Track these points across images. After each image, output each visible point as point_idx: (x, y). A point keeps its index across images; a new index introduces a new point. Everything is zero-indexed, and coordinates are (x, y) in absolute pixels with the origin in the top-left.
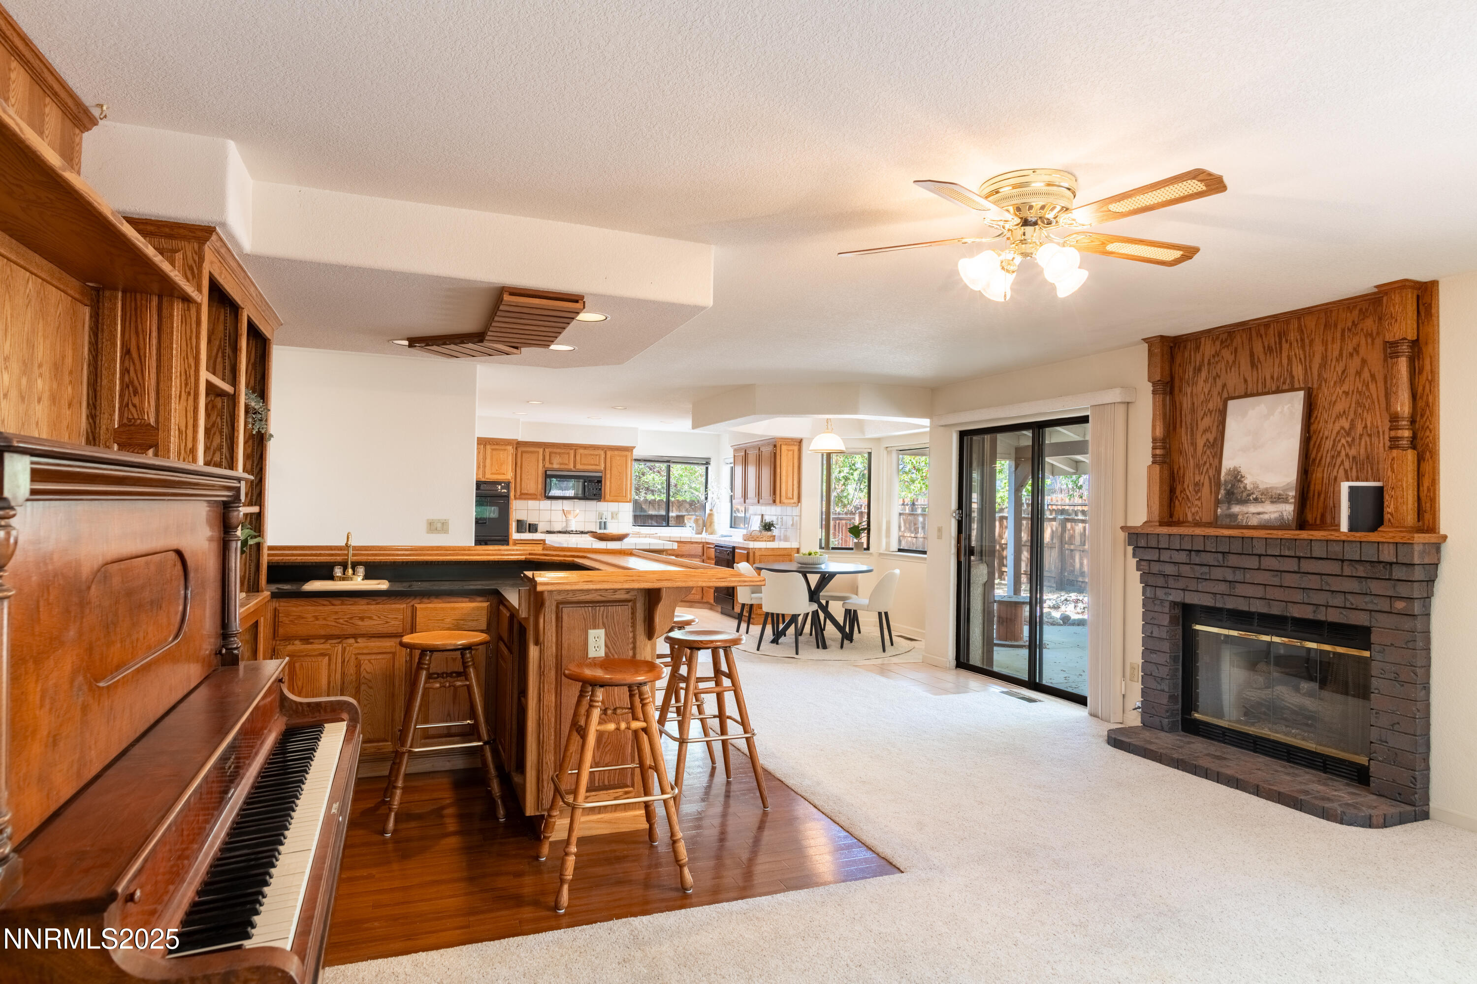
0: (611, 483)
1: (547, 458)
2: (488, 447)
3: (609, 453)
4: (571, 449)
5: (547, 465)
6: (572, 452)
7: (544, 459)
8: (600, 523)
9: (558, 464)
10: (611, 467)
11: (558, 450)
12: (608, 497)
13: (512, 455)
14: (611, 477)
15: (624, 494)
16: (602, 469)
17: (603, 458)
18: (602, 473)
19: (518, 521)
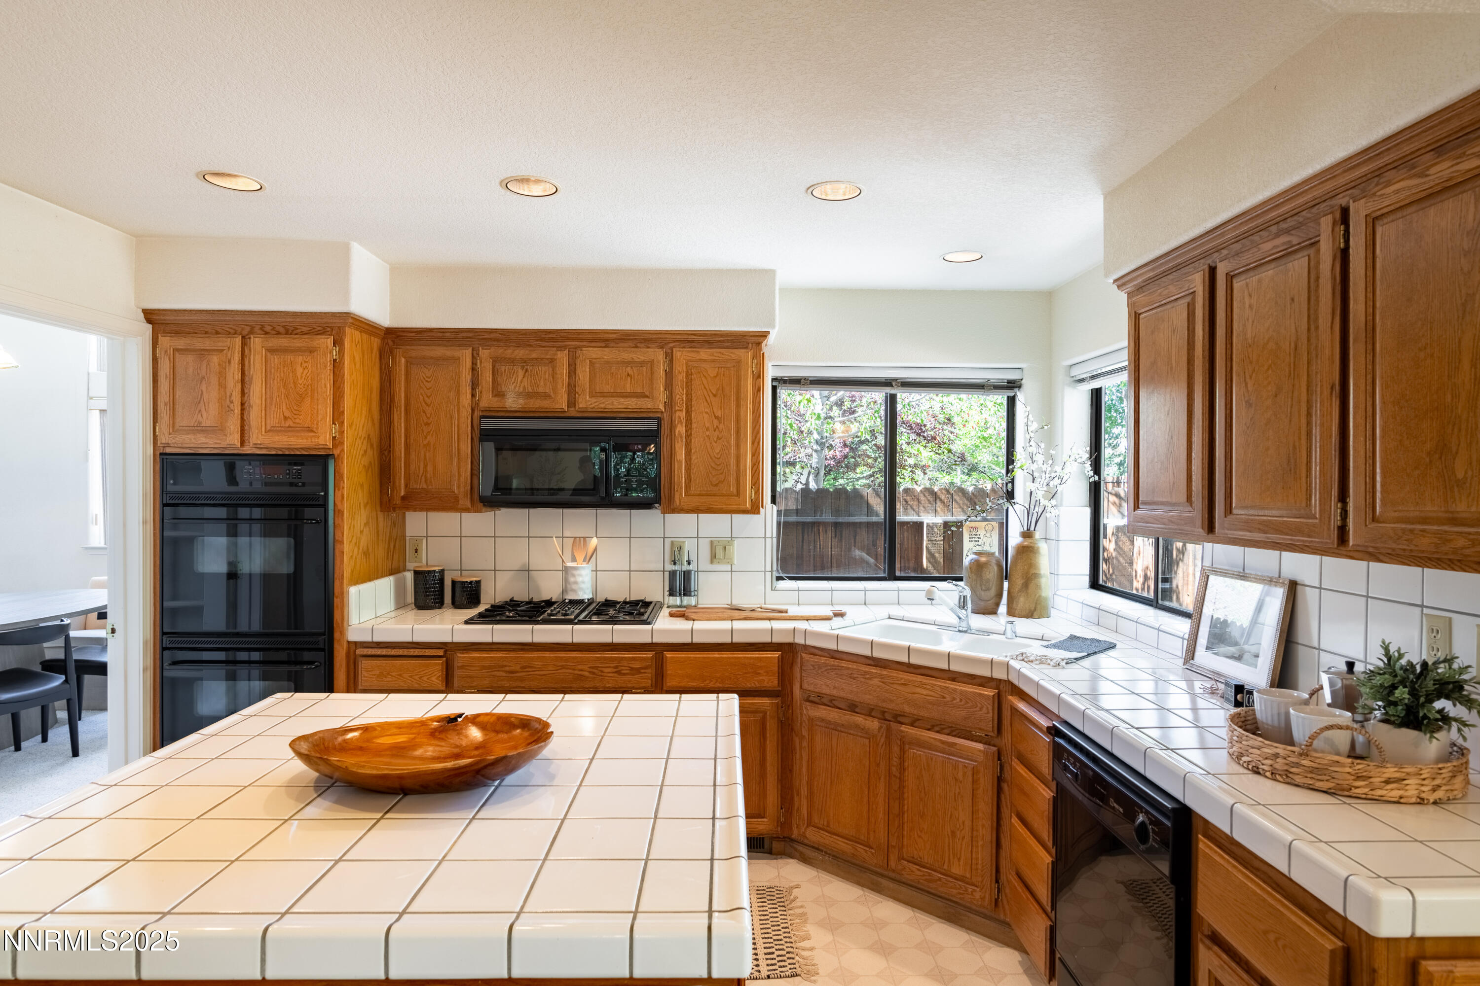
0: (689, 452)
1: (487, 378)
2: (257, 343)
3: (681, 356)
4: (561, 348)
5: (487, 400)
6: (563, 357)
7: (474, 385)
8: (673, 574)
9: (519, 394)
10: (689, 400)
11: (520, 353)
12: (680, 496)
13: (337, 365)
14: (689, 435)
15: (733, 489)
16: (661, 407)
17: (662, 373)
18: (659, 420)
19: (417, 573)
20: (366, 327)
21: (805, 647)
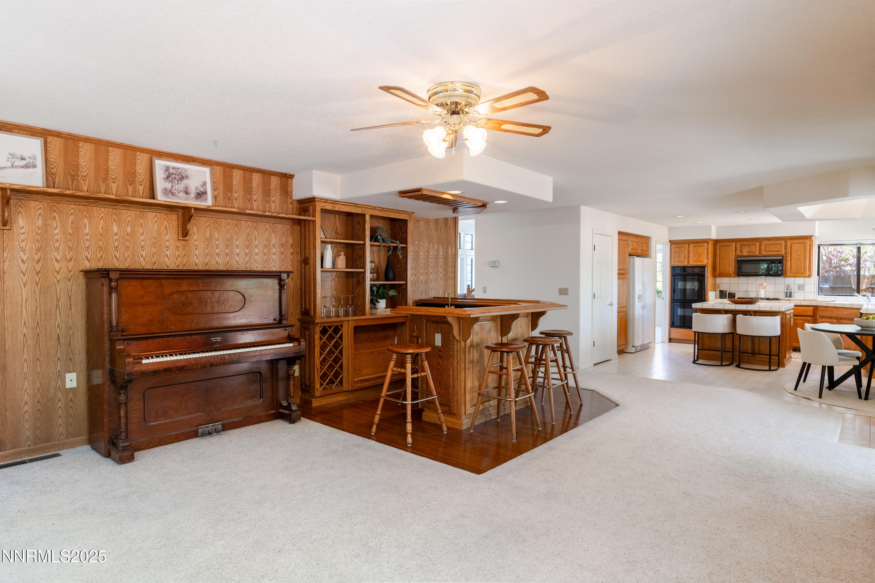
0: (791, 264)
1: (739, 249)
2: (691, 245)
3: (789, 242)
4: (757, 242)
5: (739, 253)
6: (758, 244)
7: (736, 250)
8: (787, 292)
9: (747, 252)
10: (791, 252)
11: (747, 243)
12: (788, 273)
13: (708, 249)
14: (791, 260)
15: (803, 272)
16: (783, 254)
17: (784, 246)
18: (783, 257)
19: (720, 291)
20: (712, 240)
21: (820, 306)
